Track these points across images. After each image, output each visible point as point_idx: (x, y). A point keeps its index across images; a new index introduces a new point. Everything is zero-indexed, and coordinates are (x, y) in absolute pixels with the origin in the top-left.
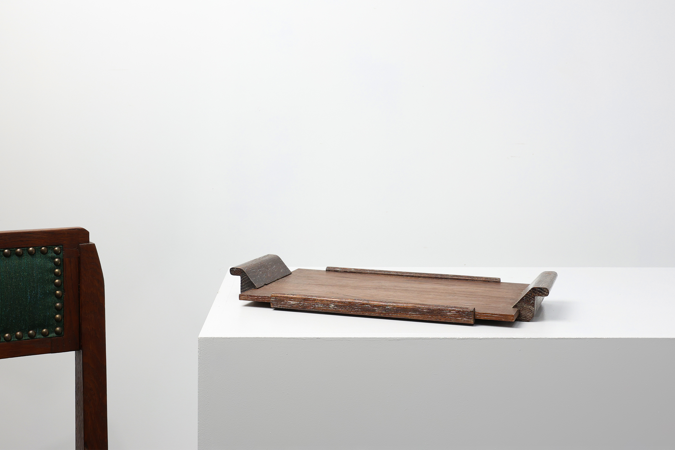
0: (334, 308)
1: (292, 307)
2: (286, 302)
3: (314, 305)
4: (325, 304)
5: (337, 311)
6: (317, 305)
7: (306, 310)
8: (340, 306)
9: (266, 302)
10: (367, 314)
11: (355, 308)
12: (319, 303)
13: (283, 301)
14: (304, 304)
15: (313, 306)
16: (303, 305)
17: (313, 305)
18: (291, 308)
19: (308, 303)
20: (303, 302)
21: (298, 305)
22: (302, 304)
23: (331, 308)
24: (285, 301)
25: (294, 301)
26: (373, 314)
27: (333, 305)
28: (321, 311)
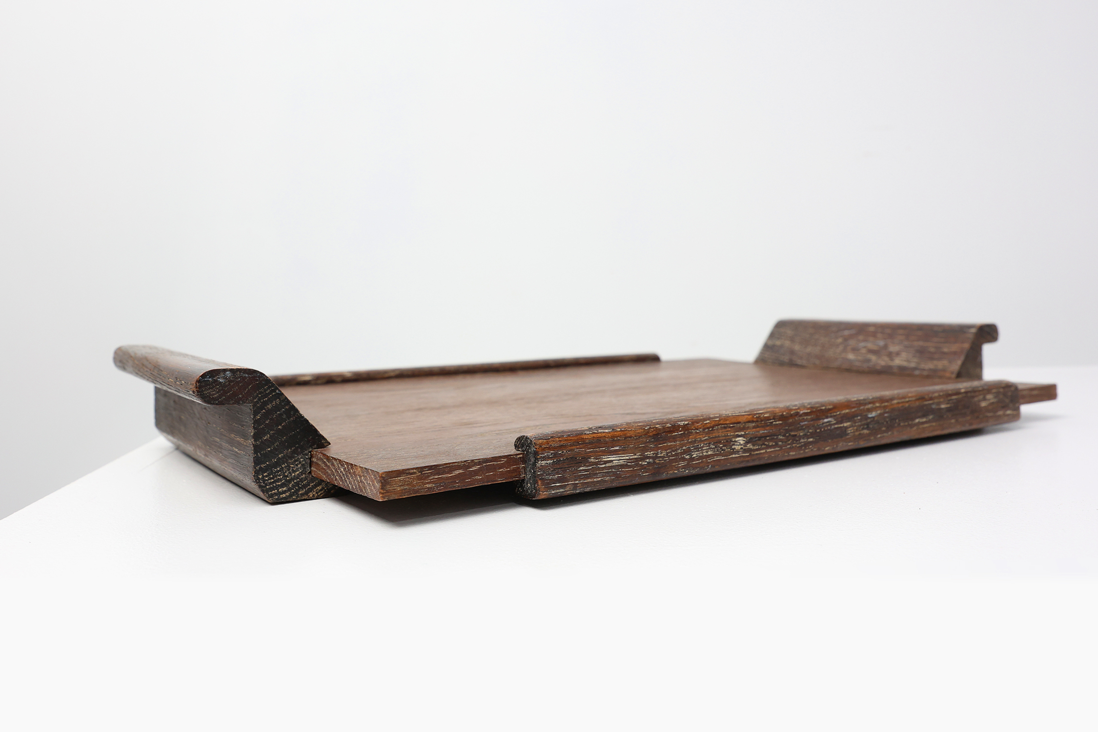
0: (745, 451)
1: (618, 477)
2: (596, 464)
3: (688, 452)
4: (720, 442)
5: (753, 460)
6: (697, 449)
7: (664, 476)
8: (760, 438)
9: (500, 481)
10: (828, 449)
11: (800, 438)
12: (701, 441)
13: (584, 460)
14: (657, 457)
15: (684, 459)
16: (654, 462)
17: (685, 452)
18: (614, 485)
19: (669, 447)
20: (651, 449)
21: (637, 465)
22: (649, 458)
23: (738, 452)
24: (592, 460)
25: (624, 451)
26: (841, 446)
27: (741, 440)
28: (709, 469)
